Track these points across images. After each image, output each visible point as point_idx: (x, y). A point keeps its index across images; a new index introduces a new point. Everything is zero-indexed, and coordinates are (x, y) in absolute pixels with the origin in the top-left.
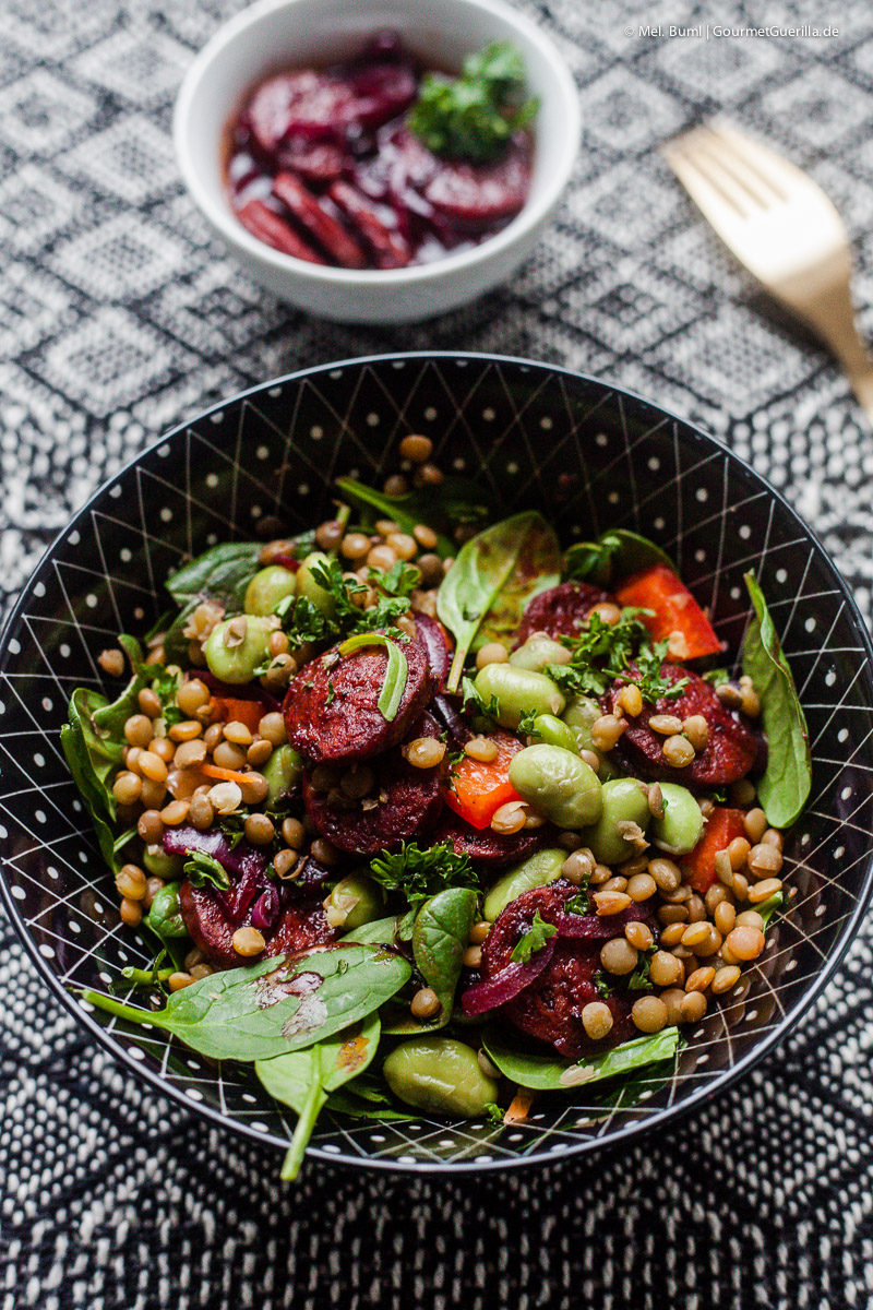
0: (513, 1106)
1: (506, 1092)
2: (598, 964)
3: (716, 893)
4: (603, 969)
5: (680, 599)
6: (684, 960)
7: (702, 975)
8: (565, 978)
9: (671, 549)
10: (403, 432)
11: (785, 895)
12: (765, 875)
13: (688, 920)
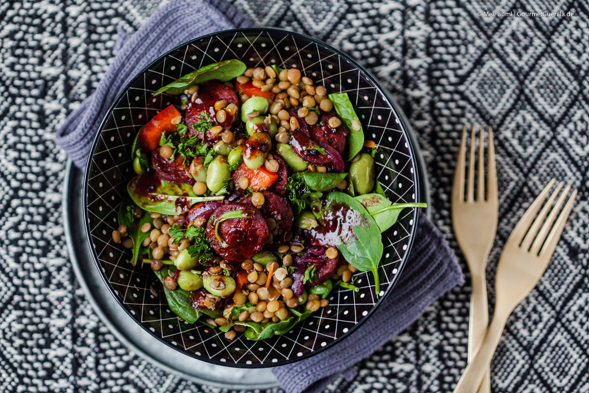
0: (370, 146)
1: (366, 150)
2: (314, 126)
3: (275, 90)
4: (316, 124)
5: (156, 124)
6: (304, 96)
7: (309, 89)
8: (324, 136)
9: (137, 129)
10: (112, 242)
11: (273, 64)
12: (266, 73)
13: (289, 97)
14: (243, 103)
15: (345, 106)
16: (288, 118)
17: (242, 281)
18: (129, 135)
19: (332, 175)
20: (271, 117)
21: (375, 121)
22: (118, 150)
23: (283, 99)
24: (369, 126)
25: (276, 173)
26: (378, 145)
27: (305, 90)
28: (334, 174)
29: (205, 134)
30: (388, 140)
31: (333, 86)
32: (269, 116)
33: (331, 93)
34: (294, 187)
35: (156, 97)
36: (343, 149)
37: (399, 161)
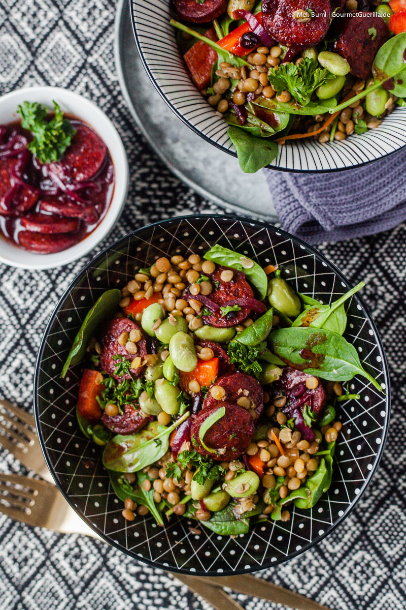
0: (271, 271)
1: (271, 276)
2: (213, 292)
3: (157, 288)
5: (85, 395)
6: (184, 274)
7: (184, 265)
9: (74, 413)
10: (129, 523)
11: (139, 270)
12: (139, 282)
13: (173, 286)
14: (141, 322)
15: (225, 256)
16: (186, 304)
17: (258, 467)
18: (70, 424)
19: (261, 320)
20: (173, 314)
21: (259, 248)
22: (73, 444)
23: (170, 292)
24: (256, 256)
25: (214, 357)
26: (277, 265)
27: (182, 269)
28: (261, 318)
29: (130, 372)
30: (283, 255)
31: (201, 248)
32: (171, 315)
33: (204, 254)
34: (238, 357)
35: (66, 376)
36: (252, 292)
37: (306, 264)
